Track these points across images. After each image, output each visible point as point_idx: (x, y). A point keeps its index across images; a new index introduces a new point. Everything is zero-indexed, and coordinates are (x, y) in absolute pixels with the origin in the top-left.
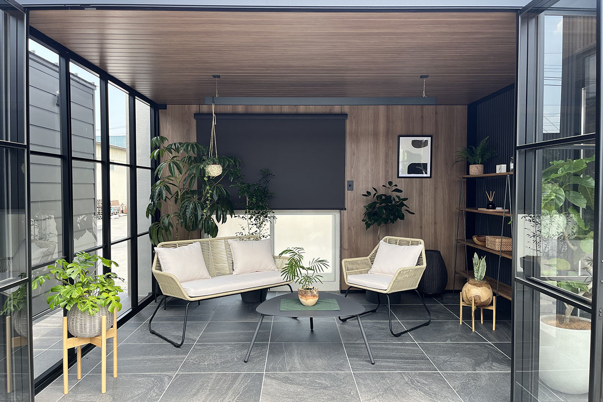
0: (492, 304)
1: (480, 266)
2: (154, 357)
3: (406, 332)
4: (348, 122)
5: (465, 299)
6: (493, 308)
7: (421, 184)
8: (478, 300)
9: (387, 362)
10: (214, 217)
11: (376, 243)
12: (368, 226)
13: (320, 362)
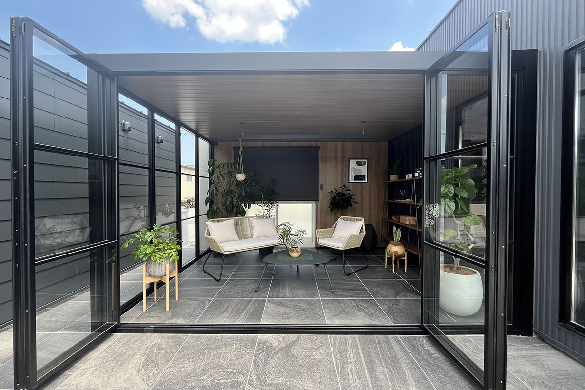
0: (404, 256)
1: (398, 234)
2: (202, 287)
3: (353, 272)
4: (320, 151)
5: (388, 253)
6: (405, 259)
7: (362, 187)
8: (396, 254)
9: (342, 292)
10: (243, 205)
11: (336, 220)
12: (332, 210)
13: (301, 292)
